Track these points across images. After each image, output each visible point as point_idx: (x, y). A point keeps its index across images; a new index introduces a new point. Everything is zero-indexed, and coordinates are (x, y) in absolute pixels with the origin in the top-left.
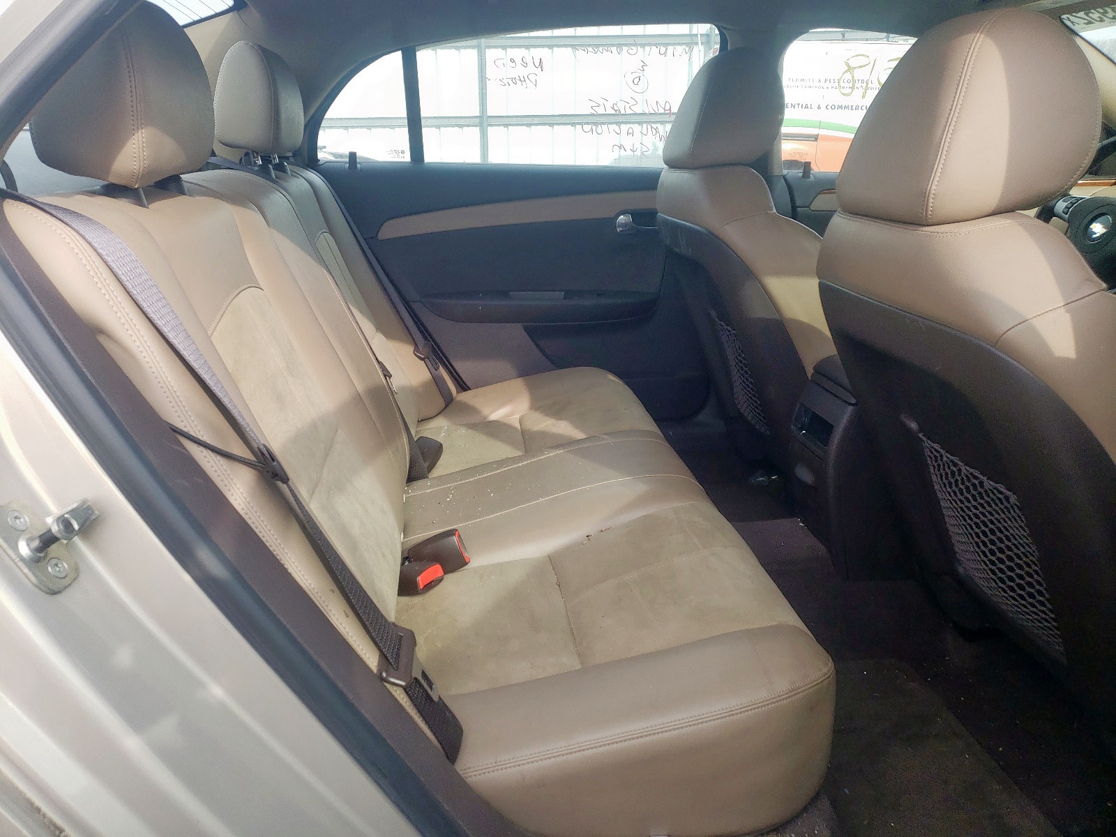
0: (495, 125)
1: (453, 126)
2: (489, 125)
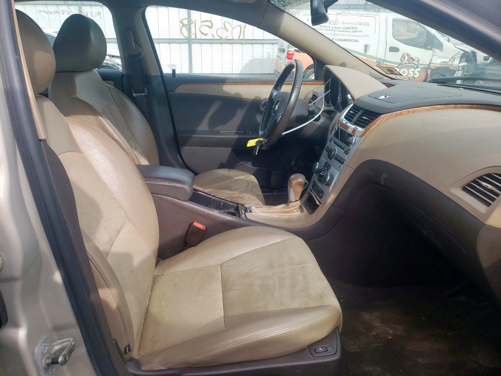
0: (196, 43)
1: (176, 43)
2: (192, 43)
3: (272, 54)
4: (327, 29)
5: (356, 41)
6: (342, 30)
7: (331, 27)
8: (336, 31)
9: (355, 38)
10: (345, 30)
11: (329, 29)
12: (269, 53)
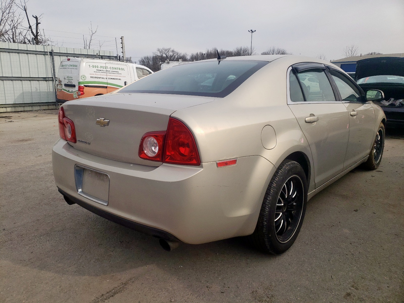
3: (38, 88)
4: (102, 72)
5: (119, 79)
6: (111, 72)
7: (104, 71)
8: (107, 73)
9: (119, 78)
10: (112, 72)
11: (103, 72)
12: (36, 88)
